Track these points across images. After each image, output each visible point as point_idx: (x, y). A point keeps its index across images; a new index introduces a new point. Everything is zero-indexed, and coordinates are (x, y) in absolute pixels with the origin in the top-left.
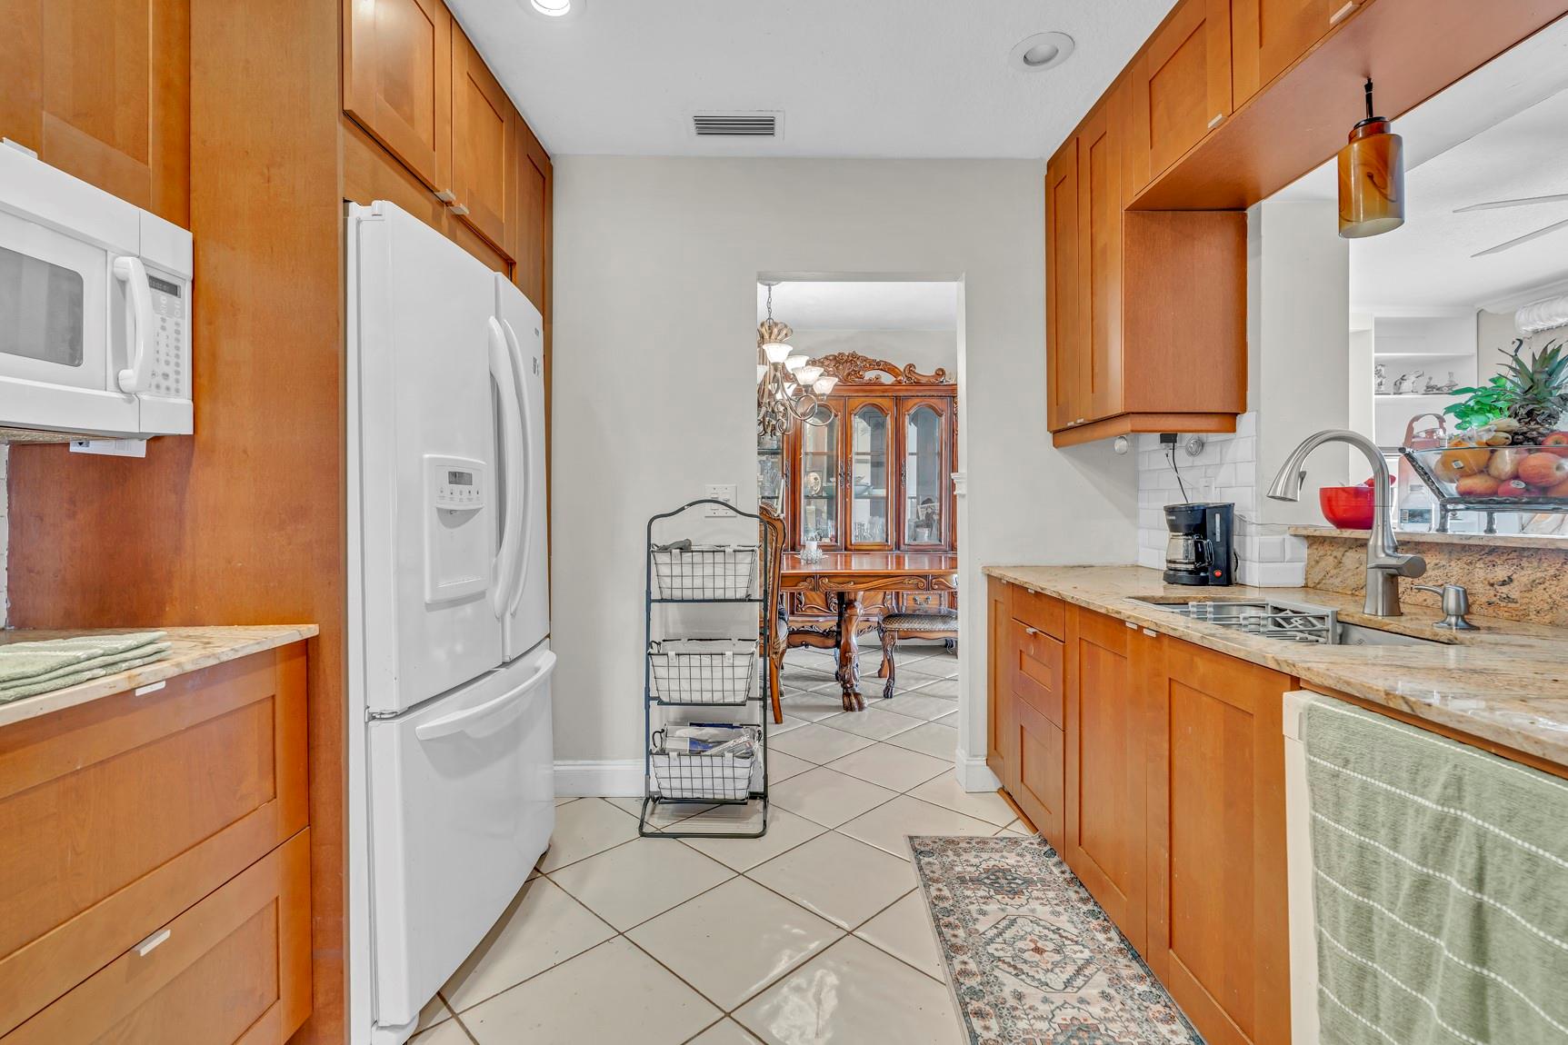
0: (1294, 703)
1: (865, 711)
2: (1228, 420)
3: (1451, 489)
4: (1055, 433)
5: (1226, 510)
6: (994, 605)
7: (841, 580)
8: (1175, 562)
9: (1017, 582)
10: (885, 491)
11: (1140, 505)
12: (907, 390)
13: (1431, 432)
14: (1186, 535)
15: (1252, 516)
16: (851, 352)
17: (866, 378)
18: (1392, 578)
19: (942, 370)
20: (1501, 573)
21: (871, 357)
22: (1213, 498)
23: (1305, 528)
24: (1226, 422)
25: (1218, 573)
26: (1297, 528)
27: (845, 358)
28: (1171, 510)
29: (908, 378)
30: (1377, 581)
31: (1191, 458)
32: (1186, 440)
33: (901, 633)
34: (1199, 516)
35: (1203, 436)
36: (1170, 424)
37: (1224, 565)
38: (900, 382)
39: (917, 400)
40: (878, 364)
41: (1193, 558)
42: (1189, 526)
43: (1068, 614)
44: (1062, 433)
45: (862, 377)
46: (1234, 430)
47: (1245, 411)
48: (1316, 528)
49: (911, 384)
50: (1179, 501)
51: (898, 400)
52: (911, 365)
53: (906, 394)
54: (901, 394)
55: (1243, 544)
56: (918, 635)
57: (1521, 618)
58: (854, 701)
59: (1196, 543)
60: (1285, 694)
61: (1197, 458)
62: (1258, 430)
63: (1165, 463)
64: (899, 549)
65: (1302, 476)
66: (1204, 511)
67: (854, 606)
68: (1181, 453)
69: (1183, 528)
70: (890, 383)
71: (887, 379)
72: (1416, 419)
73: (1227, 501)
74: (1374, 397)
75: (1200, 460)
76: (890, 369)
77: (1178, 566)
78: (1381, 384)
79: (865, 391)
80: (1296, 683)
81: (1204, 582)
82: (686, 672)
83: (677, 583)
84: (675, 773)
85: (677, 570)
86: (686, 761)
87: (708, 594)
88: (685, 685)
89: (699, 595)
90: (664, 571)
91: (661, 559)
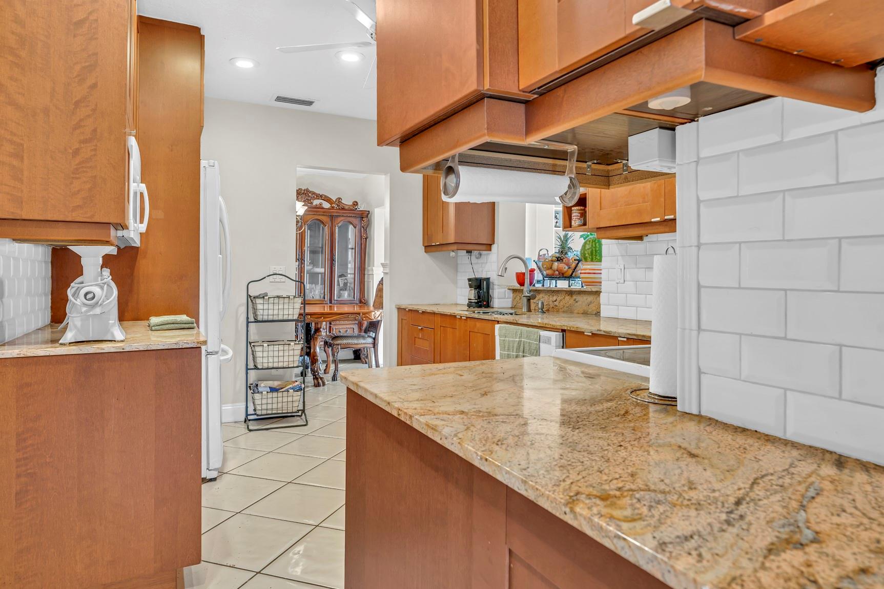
0: (497, 326)
1: (326, 387)
2: (489, 247)
3: (545, 273)
4: (425, 247)
5: (488, 280)
6: (401, 321)
7: (316, 316)
8: (471, 299)
9: (414, 309)
10: (324, 269)
11: (458, 278)
12: (337, 212)
13: (545, 255)
14: (475, 289)
15: (496, 282)
16: (306, 188)
17: (314, 204)
18: (529, 300)
19: (357, 202)
20: (555, 298)
21: (317, 192)
22: (484, 276)
23: (511, 286)
24: (489, 246)
25: (485, 303)
26: (509, 286)
27: (303, 192)
28: (470, 280)
29: (338, 205)
30: (525, 300)
31: (477, 260)
32: (475, 253)
33: (342, 346)
34: (479, 281)
35: (481, 252)
36: (470, 247)
37: (487, 300)
38: (333, 207)
39: (342, 218)
40: (321, 196)
41: (477, 298)
42: (475, 286)
43: (436, 318)
44: (429, 248)
45: (312, 203)
46: (491, 250)
47: (494, 244)
48: (514, 286)
49: (339, 209)
50: (472, 276)
51: (332, 218)
52: (339, 198)
53: (336, 214)
54: (334, 214)
55: (493, 292)
56: (351, 346)
57: (558, 311)
58: (320, 381)
59: (478, 292)
60: (496, 325)
61: (479, 260)
62: (498, 251)
63: (468, 261)
64: (331, 303)
65: (506, 269)
66: (481, 280)
67: (320, 331)
68: (473, 257)
69: (474, 286)
70: (327, 208)
71: (326, 205)
72: (541, 250)
73: (488, 277)
74: (554, 228)
75: (480, 261)
76: (328, 200)
77: (472, 301)
78: (557, 222)
79: (314, 211)
80: (498, 322)
81: (480, 307)
82: (271, 354)
83: (266, 312)
84: (264, 401)
85: (266, 307)
86: (270, 395)
87: (281, 318)
88: (271, 360)
89: (276, 318)
90: (260, 307)
91: (259, 301)
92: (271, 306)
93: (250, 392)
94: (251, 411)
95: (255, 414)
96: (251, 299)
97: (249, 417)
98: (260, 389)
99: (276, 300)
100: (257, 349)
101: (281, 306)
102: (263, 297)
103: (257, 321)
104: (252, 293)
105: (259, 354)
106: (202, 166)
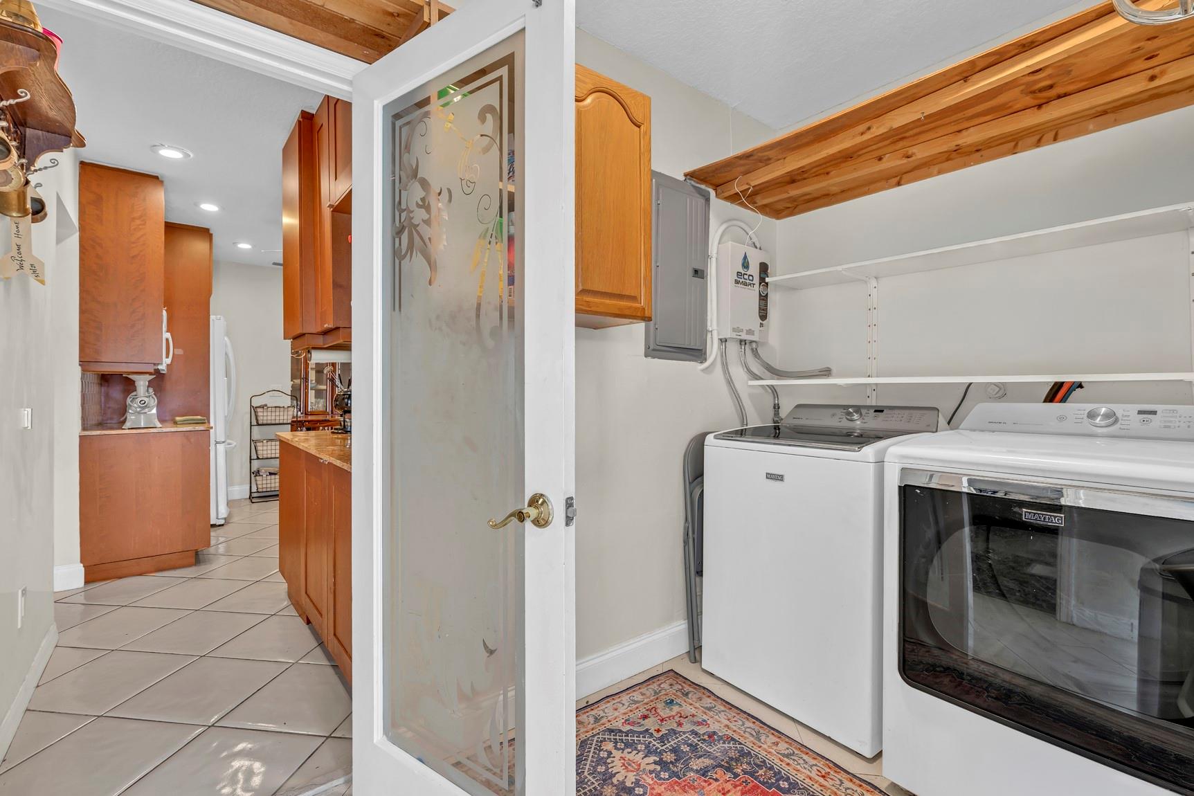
82: (269, 448)
83: (265, 418)
84: (264, 482)
85: (265, 414)
86: (269, 477)
87: (277, 422)
88: (269, 452)
89: (273, 422)
90: (260, 414)
91: (259, 410)
92: (269, 414)
93: (253, 475)
94: (254, 489)
95: (258, 492)
96: (254, 409)
97: (252, 494)
98: (261, 474)
99: (274, 409)
100: (258, 444)
101: (277, 414)
102: (262, 407)
103: (258, 425)
104: (255, 404)
105: (259, 448)
106: (211, 320)
